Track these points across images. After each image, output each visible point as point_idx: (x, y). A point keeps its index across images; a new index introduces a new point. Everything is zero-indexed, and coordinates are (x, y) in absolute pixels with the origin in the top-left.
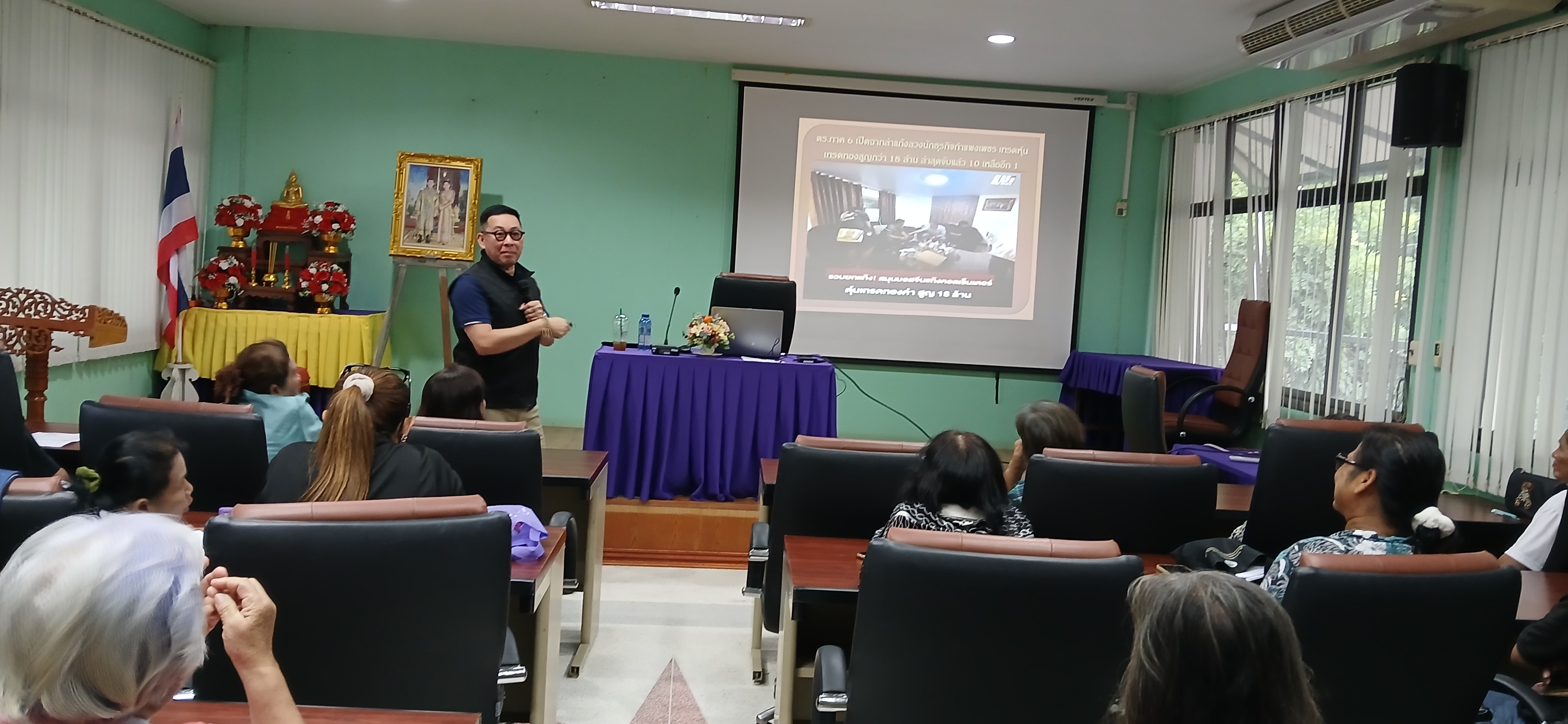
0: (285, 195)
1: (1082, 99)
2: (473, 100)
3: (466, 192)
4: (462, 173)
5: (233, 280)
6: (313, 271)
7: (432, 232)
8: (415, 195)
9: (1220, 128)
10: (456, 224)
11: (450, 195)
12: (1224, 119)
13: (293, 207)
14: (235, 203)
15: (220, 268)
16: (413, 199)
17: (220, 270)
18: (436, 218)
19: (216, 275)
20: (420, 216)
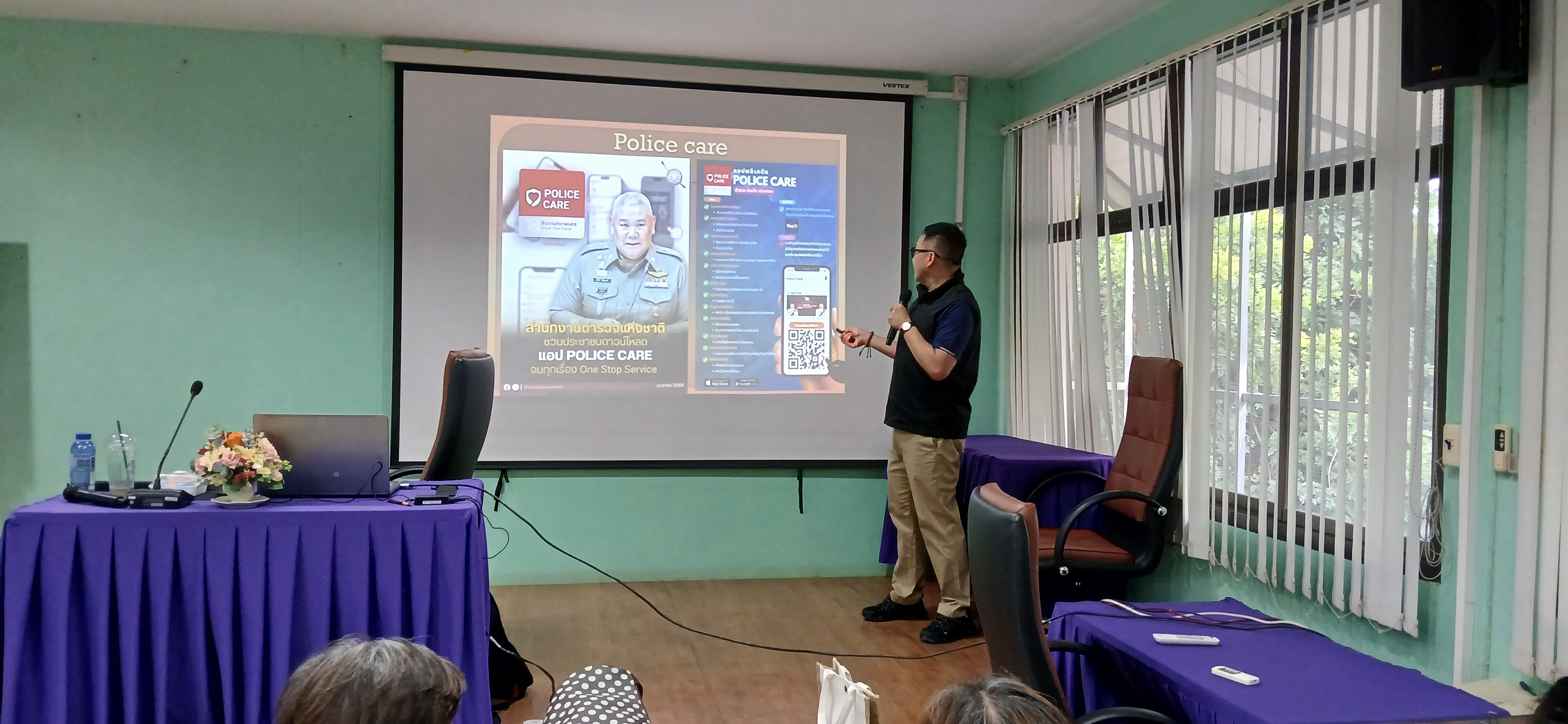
9: (1085, 113)
12: (1090, 100)
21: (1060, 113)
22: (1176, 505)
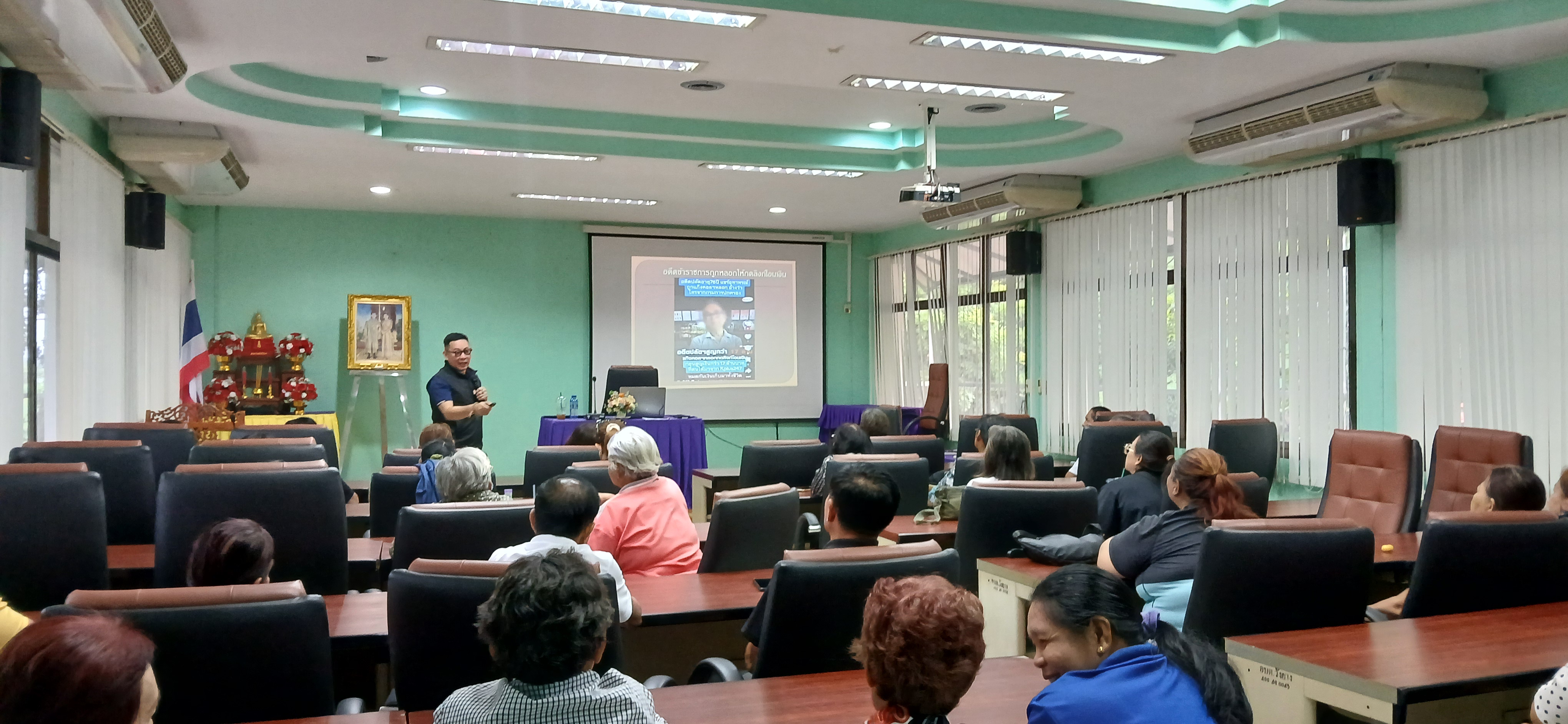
0: (253, 329)
1: (818, 238)
2: (394, 253)
3: (401, 321)
4: (397, 308)
5: (233, 394)
6: (294, 384)
7: (378, 350)
8: (363, 324)
9: (907, 257)
10: (395, 344)
11: (388, 323)
12: (909, 252)
13: (260, 338)
14: (225, 338)
15: (223, 386)
16: (361, 328)
17: (223, 388)
18: (380, 341)
19: (221, 391)
20: (367, 340)
21: (897, 254)
22: (947, 422)
